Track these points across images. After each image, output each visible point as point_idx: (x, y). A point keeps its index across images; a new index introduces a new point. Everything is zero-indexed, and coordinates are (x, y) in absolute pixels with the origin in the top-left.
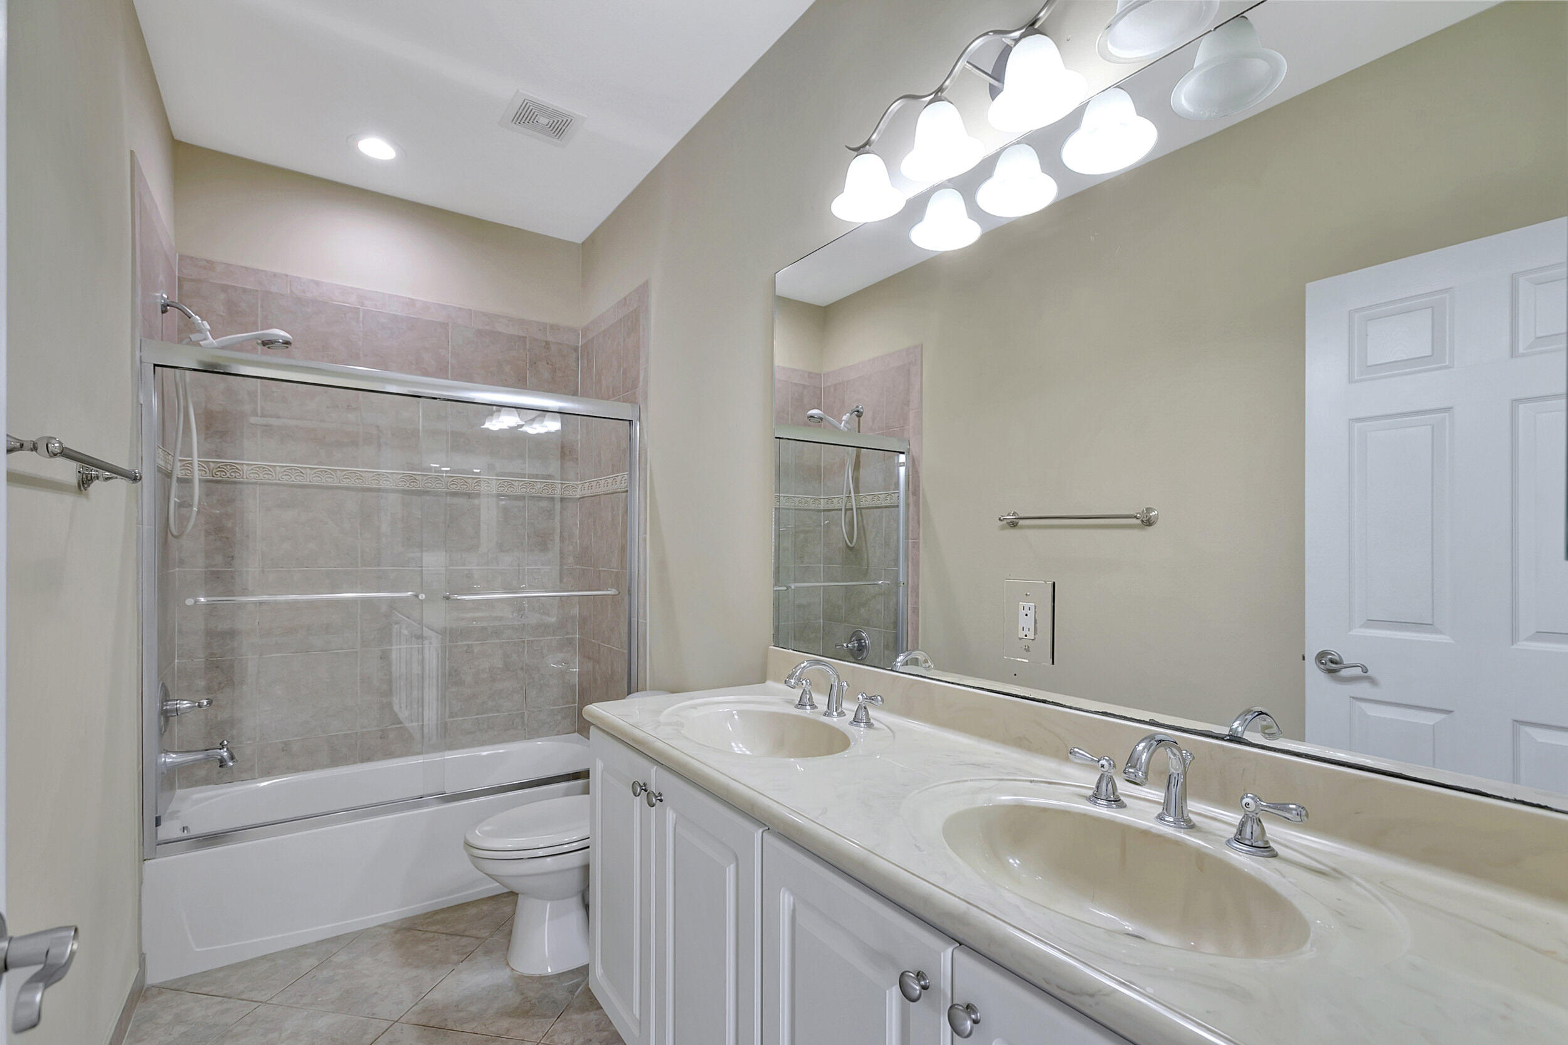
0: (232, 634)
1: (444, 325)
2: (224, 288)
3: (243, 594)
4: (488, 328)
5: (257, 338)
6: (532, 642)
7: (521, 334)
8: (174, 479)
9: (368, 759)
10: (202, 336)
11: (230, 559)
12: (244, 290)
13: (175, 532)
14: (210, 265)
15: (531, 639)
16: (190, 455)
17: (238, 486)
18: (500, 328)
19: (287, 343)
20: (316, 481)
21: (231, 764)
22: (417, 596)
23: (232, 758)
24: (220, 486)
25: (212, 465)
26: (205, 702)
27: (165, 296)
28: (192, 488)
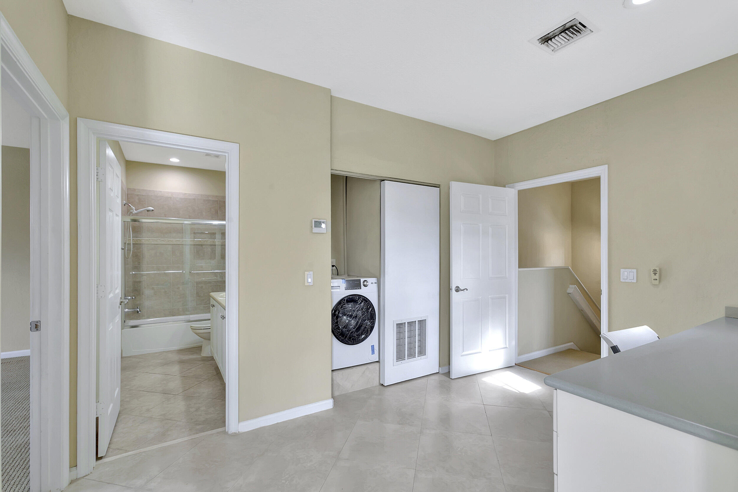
0: (140, 282)
1: (194, 199)
2: (138, 195)
3: (142, 271)
4: (207, 199)
5: (145, 210)
6: (220, 285)
7: (217, 200)
8: (127, 244)
9: (174, 316)
10: (133, 211)
11: (139, 263)
12: (143, 195)
13: (127, 257)
14: (134, 190)
15: (220, 284)
16: (130, 237)
17: (142, 245)
18: (210, 199)
19: (153, 210)
20: (160, 243)
21: (140, 312)
22: (183, 272)
23: (140, 311)
24: (137, 245)
25: (135, 240)
26: (134, 297)
27: (125, 202)
28: (131, 246)
